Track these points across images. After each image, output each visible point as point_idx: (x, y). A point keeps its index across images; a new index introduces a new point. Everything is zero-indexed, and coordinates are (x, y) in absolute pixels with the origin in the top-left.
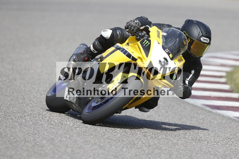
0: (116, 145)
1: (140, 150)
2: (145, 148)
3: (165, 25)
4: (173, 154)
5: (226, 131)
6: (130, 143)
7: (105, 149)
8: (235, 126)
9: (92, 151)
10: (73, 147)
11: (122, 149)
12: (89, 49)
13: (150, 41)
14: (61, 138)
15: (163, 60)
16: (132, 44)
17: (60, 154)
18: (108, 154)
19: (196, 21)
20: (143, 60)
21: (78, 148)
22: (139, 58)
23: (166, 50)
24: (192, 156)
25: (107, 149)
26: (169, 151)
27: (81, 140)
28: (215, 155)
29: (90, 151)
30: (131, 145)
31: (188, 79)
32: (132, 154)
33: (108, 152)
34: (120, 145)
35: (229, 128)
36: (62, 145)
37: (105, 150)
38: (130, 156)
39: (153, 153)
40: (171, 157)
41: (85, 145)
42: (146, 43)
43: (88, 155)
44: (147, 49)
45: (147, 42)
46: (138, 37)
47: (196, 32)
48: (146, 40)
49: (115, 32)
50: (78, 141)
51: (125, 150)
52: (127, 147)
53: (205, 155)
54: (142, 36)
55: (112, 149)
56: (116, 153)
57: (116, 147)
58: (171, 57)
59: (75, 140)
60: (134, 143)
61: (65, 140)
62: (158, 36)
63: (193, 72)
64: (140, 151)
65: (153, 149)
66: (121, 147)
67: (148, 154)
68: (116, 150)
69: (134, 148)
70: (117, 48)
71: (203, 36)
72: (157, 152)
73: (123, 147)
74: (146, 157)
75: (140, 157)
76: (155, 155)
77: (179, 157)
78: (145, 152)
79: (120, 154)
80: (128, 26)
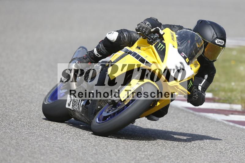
1: (87, 141)
3: (175, 27)
4: (120, 145)
5: (174, 121)
7: (50, 140)
8: (183, 116)
9: (37, 142)
10: (17, 139)
12: (92, 53)
13: (164, 44)
14: (6, 130)
16: (144, 48)
17: (4, 146)
18: (54, 146)
19: (209, 21)
21: (23, 140)
22: (154, 63)
23: (181, 54)
24: (139, 147)
25: (53, 141)
27: (26, 132)
29: (35, 143)
31: (201, 85)
32: (78, 145)
33: (53, 144)
35: (177, 118)
36: (7, 137)
37: (50, 142)
38: (76, 148)
39: (100, 144)
40: (118, 148)
41: (30, 137)
42: (161, 47)
43: (33, 147)
44: (162, 53)
45: (162, 45)
46: (151, 40)
47: (210, 33)
48: (160, 44)
49: (122, 34)
50: (23, 133)
51: (71, 142)
52: (73, 139)
53: (153, 146)
54: (155, 39)
55: (58, 140)
56: (62, 145)
59: (20, 132)
61: (10, 132)
62: (173, 39)
63: (206, 76)
65: (100, 140)
67: (94, 146)
68: (61, 142)
69: (80, 139)
70: (127, 52)
71: (217, 38)
72: (104, 144)
73: (69, 139)
74: (92, 149)
75: (87, 149)
76: (102, 147)
77: (127, 148)
78: (91, 144)
79: (66, 146)
80: (139, 28)
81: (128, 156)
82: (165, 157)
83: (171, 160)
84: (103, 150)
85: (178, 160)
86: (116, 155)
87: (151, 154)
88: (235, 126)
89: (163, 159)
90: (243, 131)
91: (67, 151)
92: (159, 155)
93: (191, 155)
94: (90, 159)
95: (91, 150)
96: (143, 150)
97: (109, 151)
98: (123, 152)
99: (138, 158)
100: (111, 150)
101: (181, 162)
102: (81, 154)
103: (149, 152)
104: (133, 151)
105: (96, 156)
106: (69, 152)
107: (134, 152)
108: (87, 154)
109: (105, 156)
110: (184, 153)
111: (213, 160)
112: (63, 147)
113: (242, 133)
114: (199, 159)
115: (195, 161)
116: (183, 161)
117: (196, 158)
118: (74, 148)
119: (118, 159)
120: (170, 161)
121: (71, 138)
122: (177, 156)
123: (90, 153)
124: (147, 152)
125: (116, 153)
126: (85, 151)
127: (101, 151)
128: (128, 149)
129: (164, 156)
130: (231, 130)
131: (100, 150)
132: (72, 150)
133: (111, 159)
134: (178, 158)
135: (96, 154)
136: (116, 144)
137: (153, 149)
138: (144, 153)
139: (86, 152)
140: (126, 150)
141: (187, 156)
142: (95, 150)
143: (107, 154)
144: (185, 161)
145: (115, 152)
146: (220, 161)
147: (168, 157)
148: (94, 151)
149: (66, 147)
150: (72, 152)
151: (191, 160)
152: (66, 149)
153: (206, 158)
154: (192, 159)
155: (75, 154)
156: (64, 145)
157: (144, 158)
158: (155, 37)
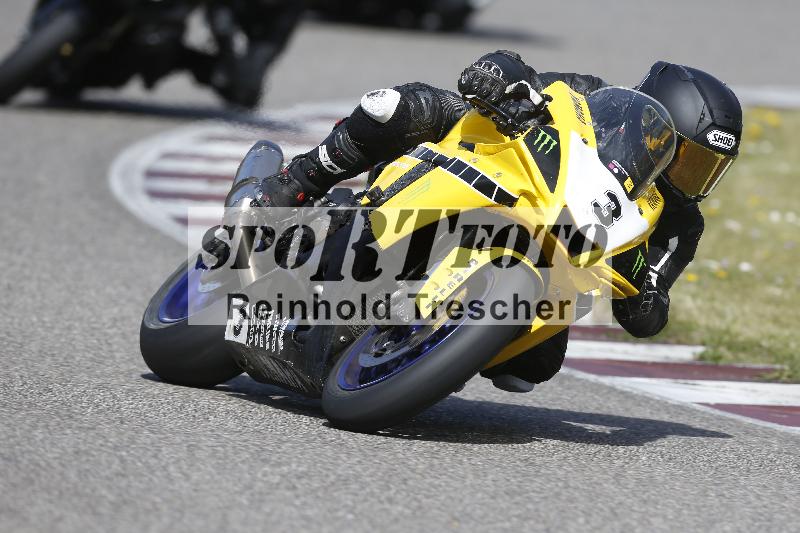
0: (11, 421)
1: (92, 433)
2: (106, 429)
4: (199, 445)
6: (57, 413)
11: (29, 431)
12: (313, 160)
15: (604, 201)
16: (490, 147)
20: (539, 202)
22: (525, 194)
23: (611, 166)
24: (263, 451)
26: (187, 435)
28: (341, 445)
30: (60, 417)
31: (657, 268)
32: (63, 448)
34: (23, 419)
38: (57, 455)
39: (134, 443)
40: (193, 455)
42: (546, 142)
44: (550, 164)
45: (549, 137)
48: (543, 133)
49: (413, 97)
51: (41, 436)
53: (307, 446)
56: (11, 446)
57: (9, 425)
58: (629, 190)
60: (68, 410)
62: (580, 116)
63: (674, 243)
64: (90, 440)
65: (133, 429)
66: (27, 428)
67: (116, 448)
68: (9, 437)
69: (70, 427)
70: (429, 161)
71: (714, 126)
72: (149, 441)
73: (34, 427)
74: (109, 459)
75: (91, 458)
76: (141, 451)
77: (222, 455)
78: (107, 441)
79: (24, 449)
80: (470, 82)
81: (228, 480)
82: (346, 481)
83: (368, 490)
84: (143, 460)
85: (389, 489)
86: (187, 477)
87: (302, 472)
88: (572, 376)
89: (341, 489)
90: (597, 394)
91: (27, 466)
92: (327, 476)
93: (432, 473)
94: (104, 492)
95: (107, 461)
96: (274, 458)
97: (163, 464)
98: (210, 469)
99: (260, 484)
100: (173, 460)
101: (399, 496)
102: (72, 475)
103: (294, 466)
104: (243, 462)
105: (123, 483)
106: (33, 471)
107: (245, 467)
108: (94, 477)
109: (151, 480)
110: (408, 467)
111: (504, 489)
112: (14, 453)
113: (596, 397)
114: (457, 484)
115: (445, 491)
116: (404, 493)
117: (445, 482)
118: (49, 455)
119: (195, 490)
120: (363, 492)
121: (41, 424)
122: (386, 478)
123: (103, 474)
124: (289, 464)
125: (188, 469)
126: (87, 467)
127: (139, 464)
128: (227, 457)
129: (342, 478)
130: (560, 389)
131: (136, 460)
132: (43, 463)
133: (172, 491)
134: (388, 482)
135: (123, 476)
136: (187, 441)
137: (306, 456)
138: (278, 470)
139: (88, 470)
140: (220, 461)
141: (418, 476)
142: (117, 461)
143: (158, 473)
144: (412, 492)
145: (185, 467)
146: (527, 492)
147: (357, 482)
148: (116, 466)
149: (23, 453)
150: (45, 469)
151: (433, 489)
152: (25, 462)
153: (480, 481)
154: (435, 487)
155: (53, 477)
156: (17, 447)
157: (278, 484)
158: (520, 112)
